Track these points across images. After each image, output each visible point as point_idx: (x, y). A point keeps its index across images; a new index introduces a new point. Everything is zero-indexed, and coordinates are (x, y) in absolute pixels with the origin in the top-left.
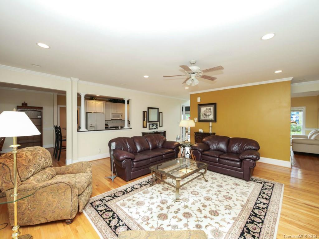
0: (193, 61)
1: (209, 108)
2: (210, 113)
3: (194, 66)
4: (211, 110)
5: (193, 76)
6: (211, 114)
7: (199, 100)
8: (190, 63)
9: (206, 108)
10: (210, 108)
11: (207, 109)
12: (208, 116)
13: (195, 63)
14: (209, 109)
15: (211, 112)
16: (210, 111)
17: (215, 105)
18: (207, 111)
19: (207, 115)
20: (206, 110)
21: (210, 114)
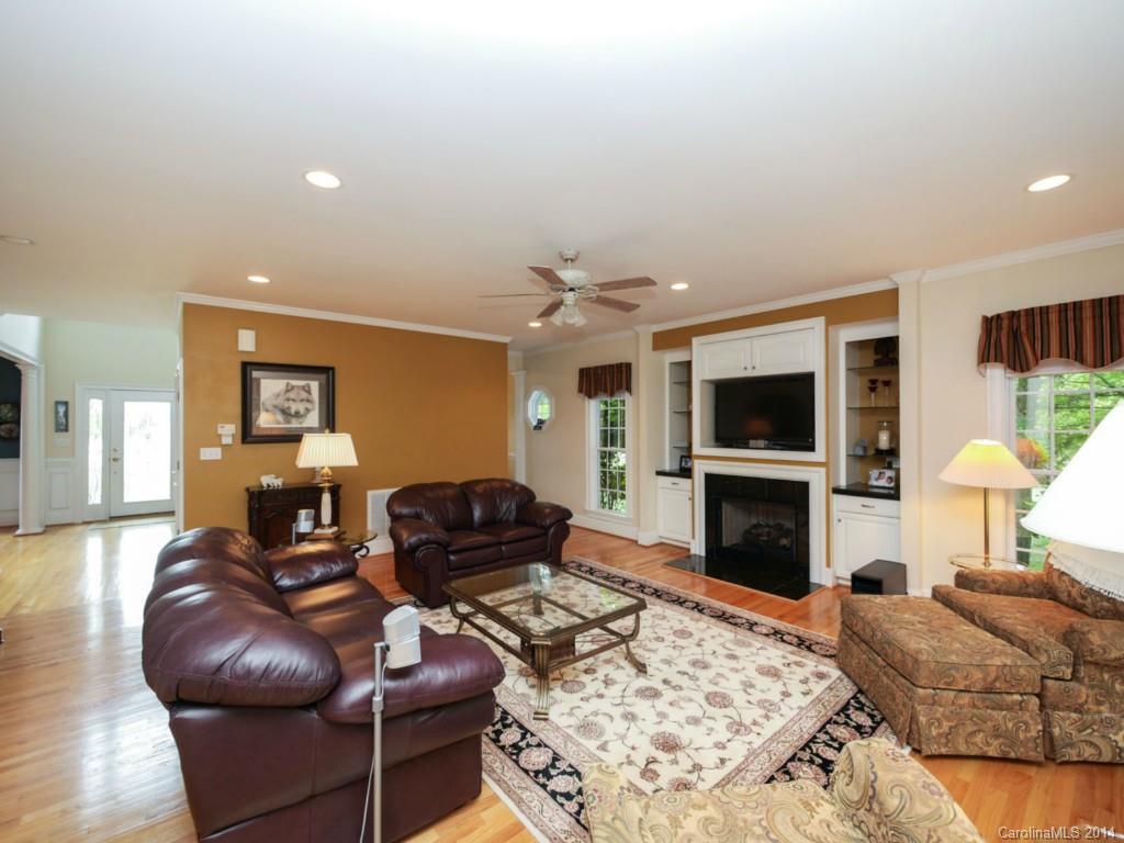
0: (570, 254)
1: (302, 383)
2: (309, 405)
3: (572, 268)
4: (309, 392)
5: (569, 297)
6: (313, 409)
7: (247, 341)
8: (562, 257)
9: (288, 385)
10: (309, 386)
11: (293, 388)
12: (297, 414)
13: (577, 257)
14: (303, 388)
15: (308, 401)
16: (304, 395)
17: (325, 372)
18: (292, 395)
19: (293, 412)
20: (287, 391)
21: (308, 410)
